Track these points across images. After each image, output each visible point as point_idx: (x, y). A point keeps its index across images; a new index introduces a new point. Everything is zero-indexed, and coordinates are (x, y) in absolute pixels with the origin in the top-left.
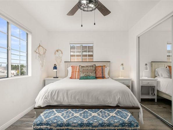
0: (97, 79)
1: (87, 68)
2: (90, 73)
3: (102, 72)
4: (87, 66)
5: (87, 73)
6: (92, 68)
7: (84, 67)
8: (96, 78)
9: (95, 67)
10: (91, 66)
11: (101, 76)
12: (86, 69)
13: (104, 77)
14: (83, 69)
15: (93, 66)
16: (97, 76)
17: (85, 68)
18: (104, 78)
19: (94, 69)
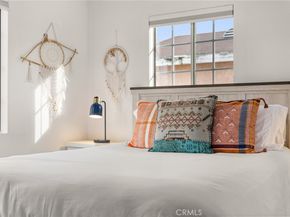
0: (215, 152)
1: (180, 109)
2: (186, 129)
3: (242, 127)
4: (181, 103)
5: (177, 126)
6: (196, 110)
7: (169, 104)
8: (214, 148)
9: (210, 105)
10: (194, 103)
11: (232, 142)
12: (176, 112)
13: (244, 146)
14: (165, 111)
15: (202, 102)
16: (219, 142)
17: (171, 111)
18: (244, 152)
19: (205, 112)
